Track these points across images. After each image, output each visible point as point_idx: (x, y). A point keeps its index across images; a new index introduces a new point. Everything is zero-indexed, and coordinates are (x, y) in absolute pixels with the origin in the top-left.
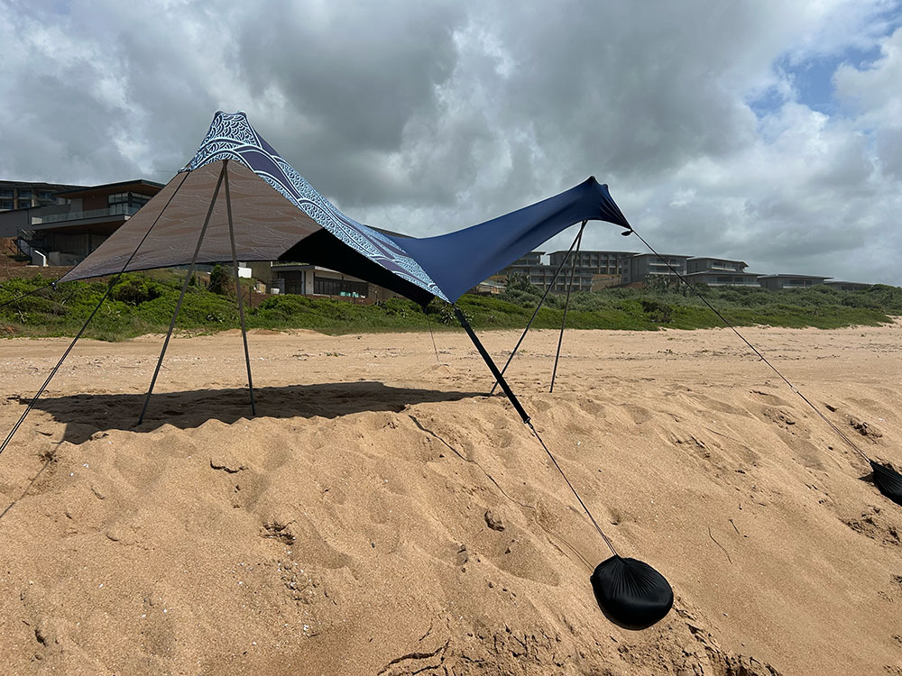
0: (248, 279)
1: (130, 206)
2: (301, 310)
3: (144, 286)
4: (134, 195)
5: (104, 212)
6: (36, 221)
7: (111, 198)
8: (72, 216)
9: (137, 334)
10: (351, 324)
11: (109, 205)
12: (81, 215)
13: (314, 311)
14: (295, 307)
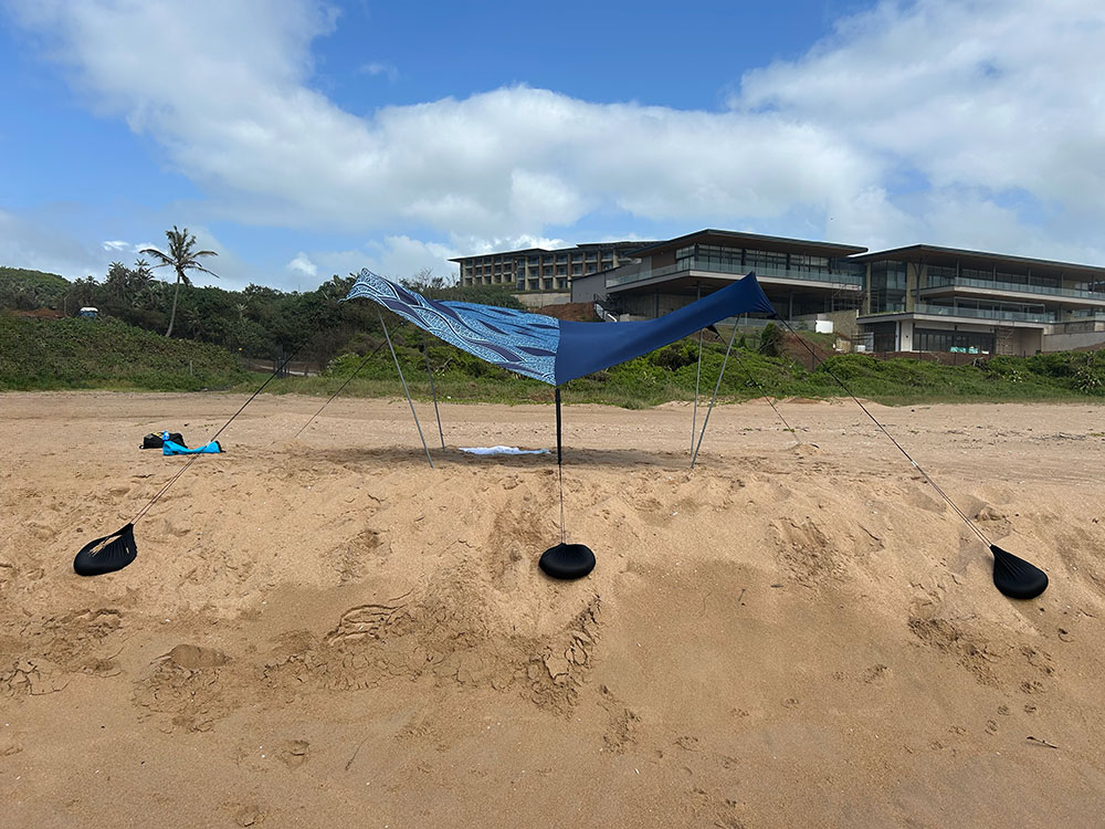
0: (827, 334)
1: (696, 260)
2: (861, 374)
3: (684, 349)
4: (701, 247)
5: (670, 268)
6: (610, 283)
7: (679, 253)
8: (643, 276)
9: (661, 401)
10: (930, 390)
11: (677, 261)
12: (649, 274)
13: (879, 375)
14: (855, 370)
